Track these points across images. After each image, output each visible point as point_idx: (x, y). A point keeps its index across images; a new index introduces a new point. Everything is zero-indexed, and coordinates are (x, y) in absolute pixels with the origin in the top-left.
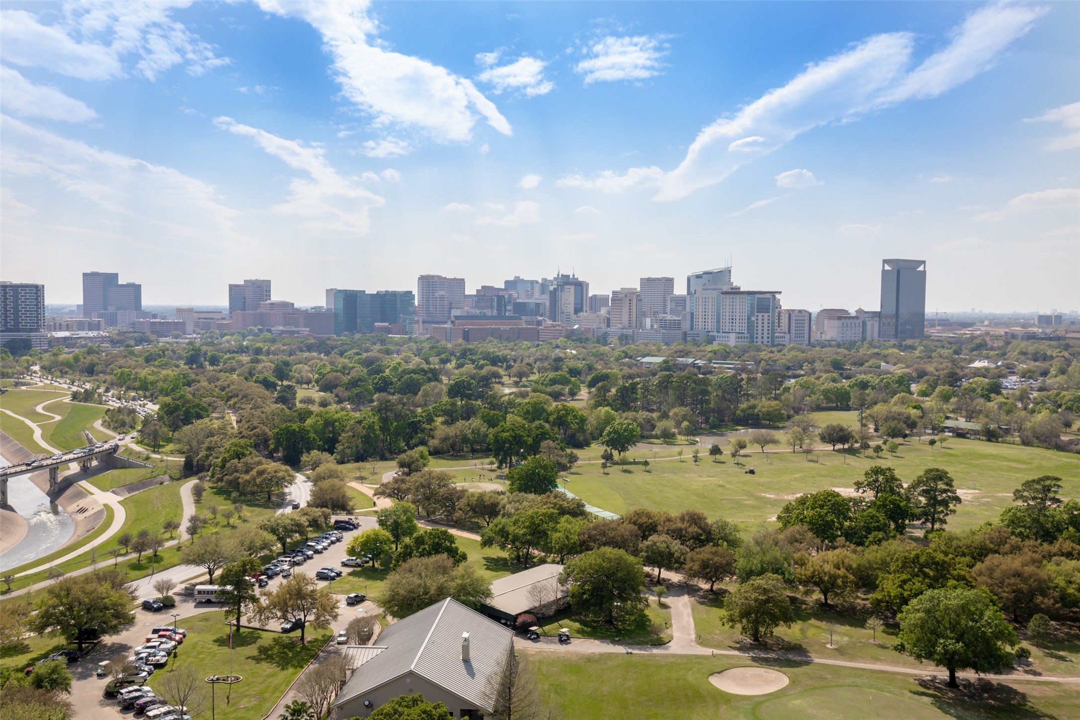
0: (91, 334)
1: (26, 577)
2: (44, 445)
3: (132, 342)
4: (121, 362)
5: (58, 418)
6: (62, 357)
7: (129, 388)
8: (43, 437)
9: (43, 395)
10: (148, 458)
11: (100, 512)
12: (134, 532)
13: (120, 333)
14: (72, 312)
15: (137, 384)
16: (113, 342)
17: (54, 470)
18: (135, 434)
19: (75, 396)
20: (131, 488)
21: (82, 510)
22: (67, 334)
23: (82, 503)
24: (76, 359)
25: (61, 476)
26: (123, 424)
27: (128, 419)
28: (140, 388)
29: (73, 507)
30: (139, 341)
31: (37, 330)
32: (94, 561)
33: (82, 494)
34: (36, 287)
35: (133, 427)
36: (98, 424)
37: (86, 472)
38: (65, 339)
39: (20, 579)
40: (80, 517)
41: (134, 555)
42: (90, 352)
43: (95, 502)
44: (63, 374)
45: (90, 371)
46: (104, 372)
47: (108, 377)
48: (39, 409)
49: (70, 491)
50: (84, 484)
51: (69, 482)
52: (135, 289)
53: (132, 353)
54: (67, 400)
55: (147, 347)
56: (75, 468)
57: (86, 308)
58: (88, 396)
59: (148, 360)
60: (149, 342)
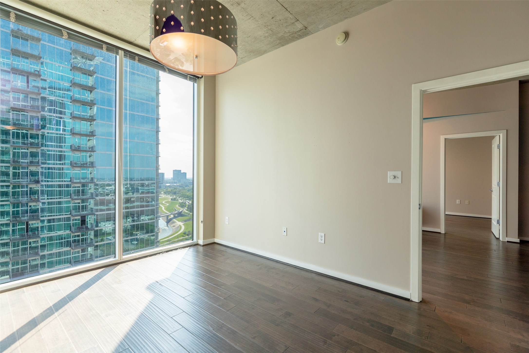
0: (175, 184)
1: (163, 241)
2: (165, 211)
3: (184, 186)
4: (182, 191)
5: (168, 204)
6: (168, 190)
7: (184, 197)
8: (165, 209)
9: (164, 199)
10: (189, 214)
11: (178, 227)
12: (187, 231)
13: (182, 184)
14: (170, 180)
15: (186, 196)
16: (180, 186)
17: (167, 216)
18: (186, 208)
19: (172, 199)
20: (185, 221)
21: (174, 226)
22: (169, 184)
23: (174, 224)
24: (172, 190)
25: (169, 218)
26: (183, 206)
27: (184, 205)
28: (187, 197)
29: (172, 225)
30: (186, 186)
31: (162, 184)
32: (178, 238)
33: (174, 222)
34: (163, 173)
35: (185, 207)
36: (177, 206)
37: (175, 217)
38: (169, 186)
39: (161, 242)
40: (174, 228)
41: (187, 237)
42: (175, 189)
43: (177, 224)
44: (169, 194)
45: (175, 193)
46: (178, 194)
47: (179, 195)
48: (163, 202)
49: (171, 222)
50: (174, 220)
51: (171, 219)
52: (185, 173)
53: (185, 189)
54: (170, 200)
55: (188, 187)
56: (172, 216)
57: (173, 179)
58: (174, 199)
59: (188, 191)
60: (189, 186)
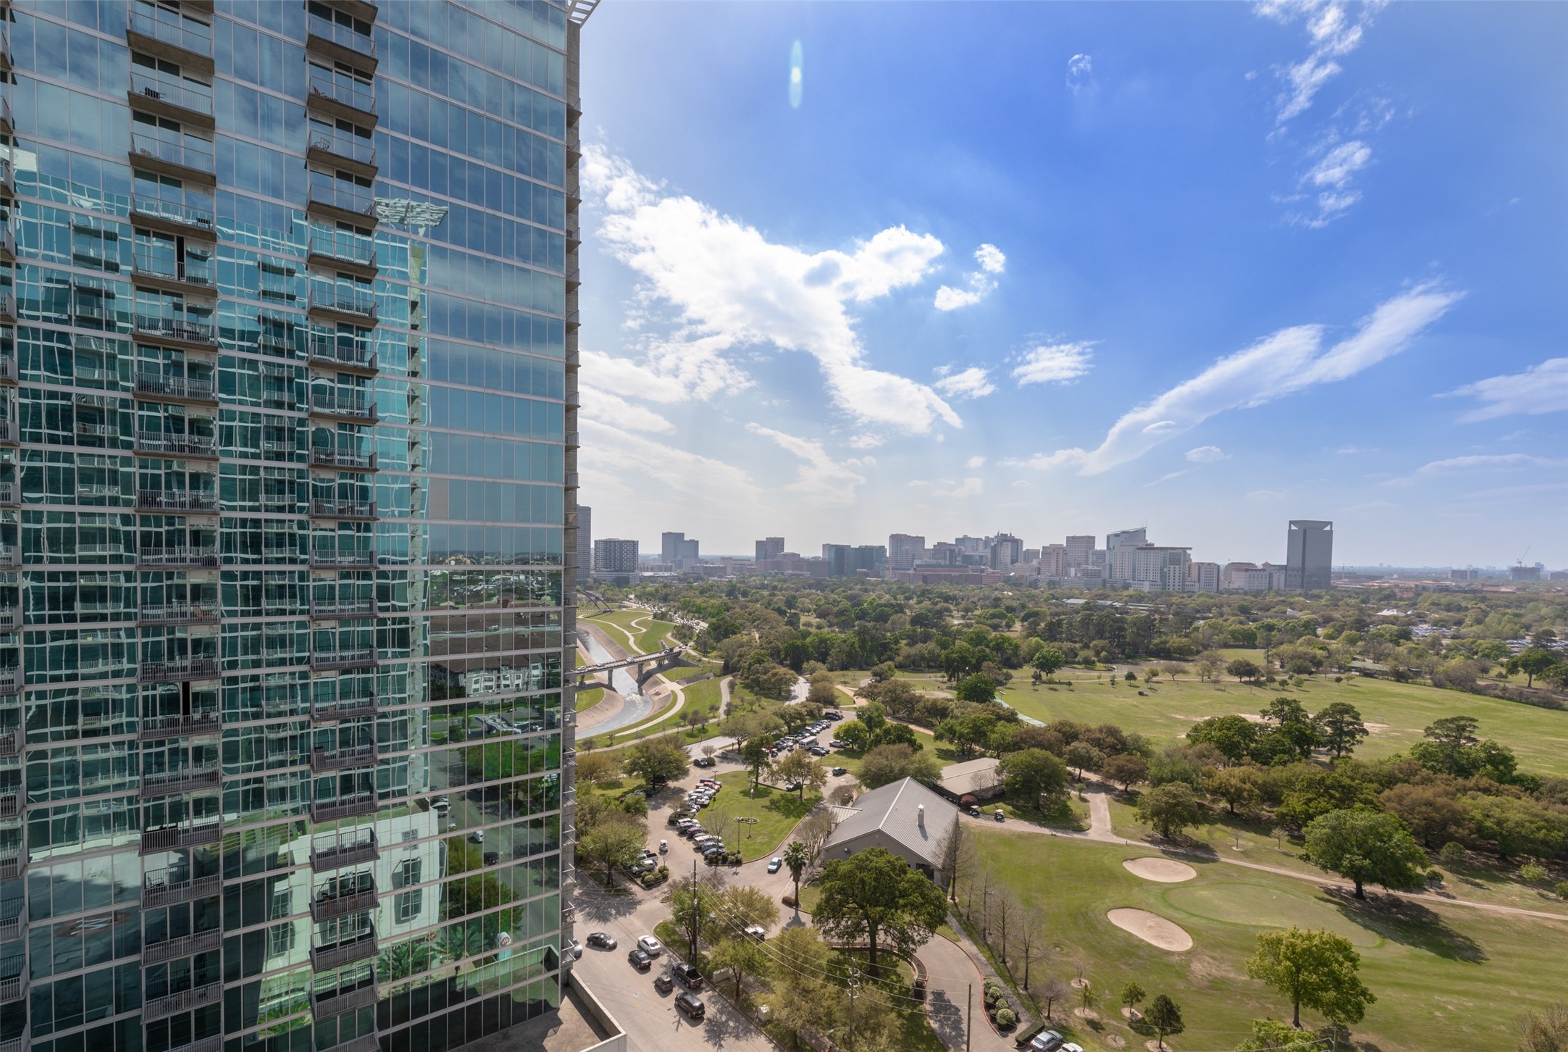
0: (666, 574)
1: (622, 736)
2: (635, 648)
3: (692, 580)
4: (685, 593)
5: (644, 630)
6: (648, 589)
7: (689, 612)
8: (635, 642)
9: (637, 615)
10: (700, 660)
11: (669, 696)
12: (690, 711)
13: (685, 574)
14: (654, 559)
15: (694, 609)
16: (680, 580)
17: (641, 665)
18: (692, 643)
19: (655, 616)
20: (689, 680)
21: (658, 694)
22: (651, 574)
23: (657, 689)
24: (657, 591)
25: (646, 669)
26: (685, 636)
27: (688, 633)
28: (696, 612)
29: (652, 691)
30: (696, 580)
31: (633, 571)
32: (664, 729)
33: (658, 683)
34: (634, 542)
35: (691, 639)
36: (669, 635)
37: (661, 668)
38: (650, 577)
39: (619, 737)
40: (656, 698)
41: (690, 727)
42: (665, 586)
43: (666, 688)
44: (648, 601)
45: (665, 599)
46: (673, 600)
47: (676, 604)
48: (633, 624)
49: (650, 680)
50: (659, 676)
51: (650, 674)
52: (695, 544)
53: (691, 587)
54: (650, 618)
55: (701, 583)
56: (654, 664)
57: (664, 556)
58: (663, 616)
59: (702, 592)
60: (702, 579)
